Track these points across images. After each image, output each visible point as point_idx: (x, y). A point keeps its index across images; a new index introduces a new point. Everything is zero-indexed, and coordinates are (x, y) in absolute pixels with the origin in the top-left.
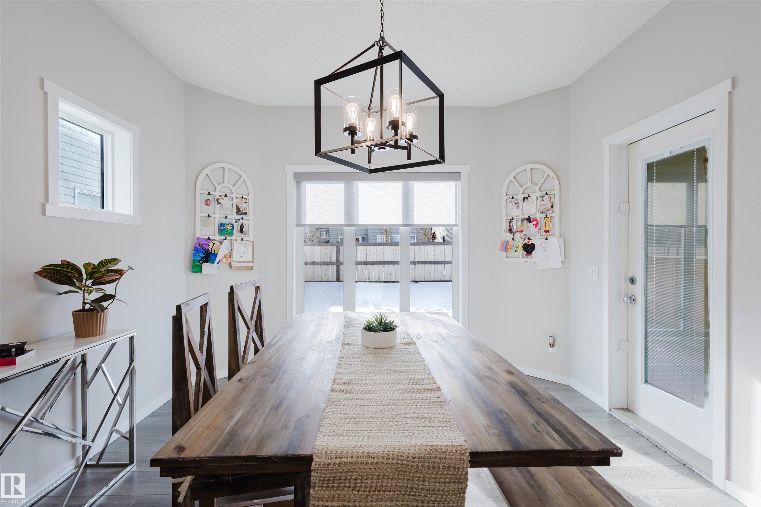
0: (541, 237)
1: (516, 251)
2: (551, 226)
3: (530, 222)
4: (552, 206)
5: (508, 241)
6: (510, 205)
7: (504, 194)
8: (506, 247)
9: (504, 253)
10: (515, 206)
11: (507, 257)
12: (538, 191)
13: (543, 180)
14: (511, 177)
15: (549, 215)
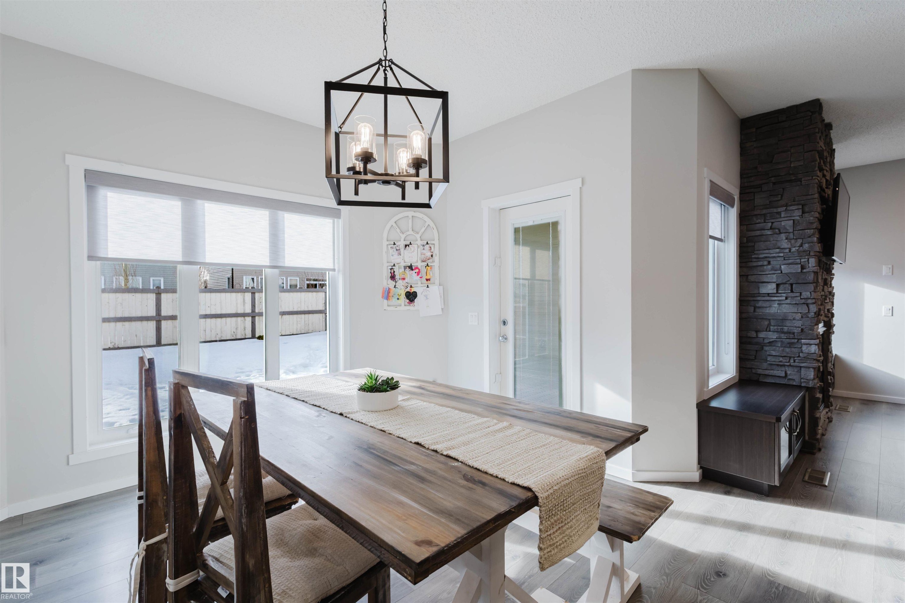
0: (422, 285)
1: (398, 299)
2: (431, 275)
3: (412, 270)
4: (432, 256)
5: (389, 289)
6: (391, 251)
7: (385, 239)
8: (387, 295)
9: (386, 301)
10: (396, 253)
11: (388, 306)
12: (419, 239)
13: (423, 229)
14: (392, 222)
15: (429, 264)
